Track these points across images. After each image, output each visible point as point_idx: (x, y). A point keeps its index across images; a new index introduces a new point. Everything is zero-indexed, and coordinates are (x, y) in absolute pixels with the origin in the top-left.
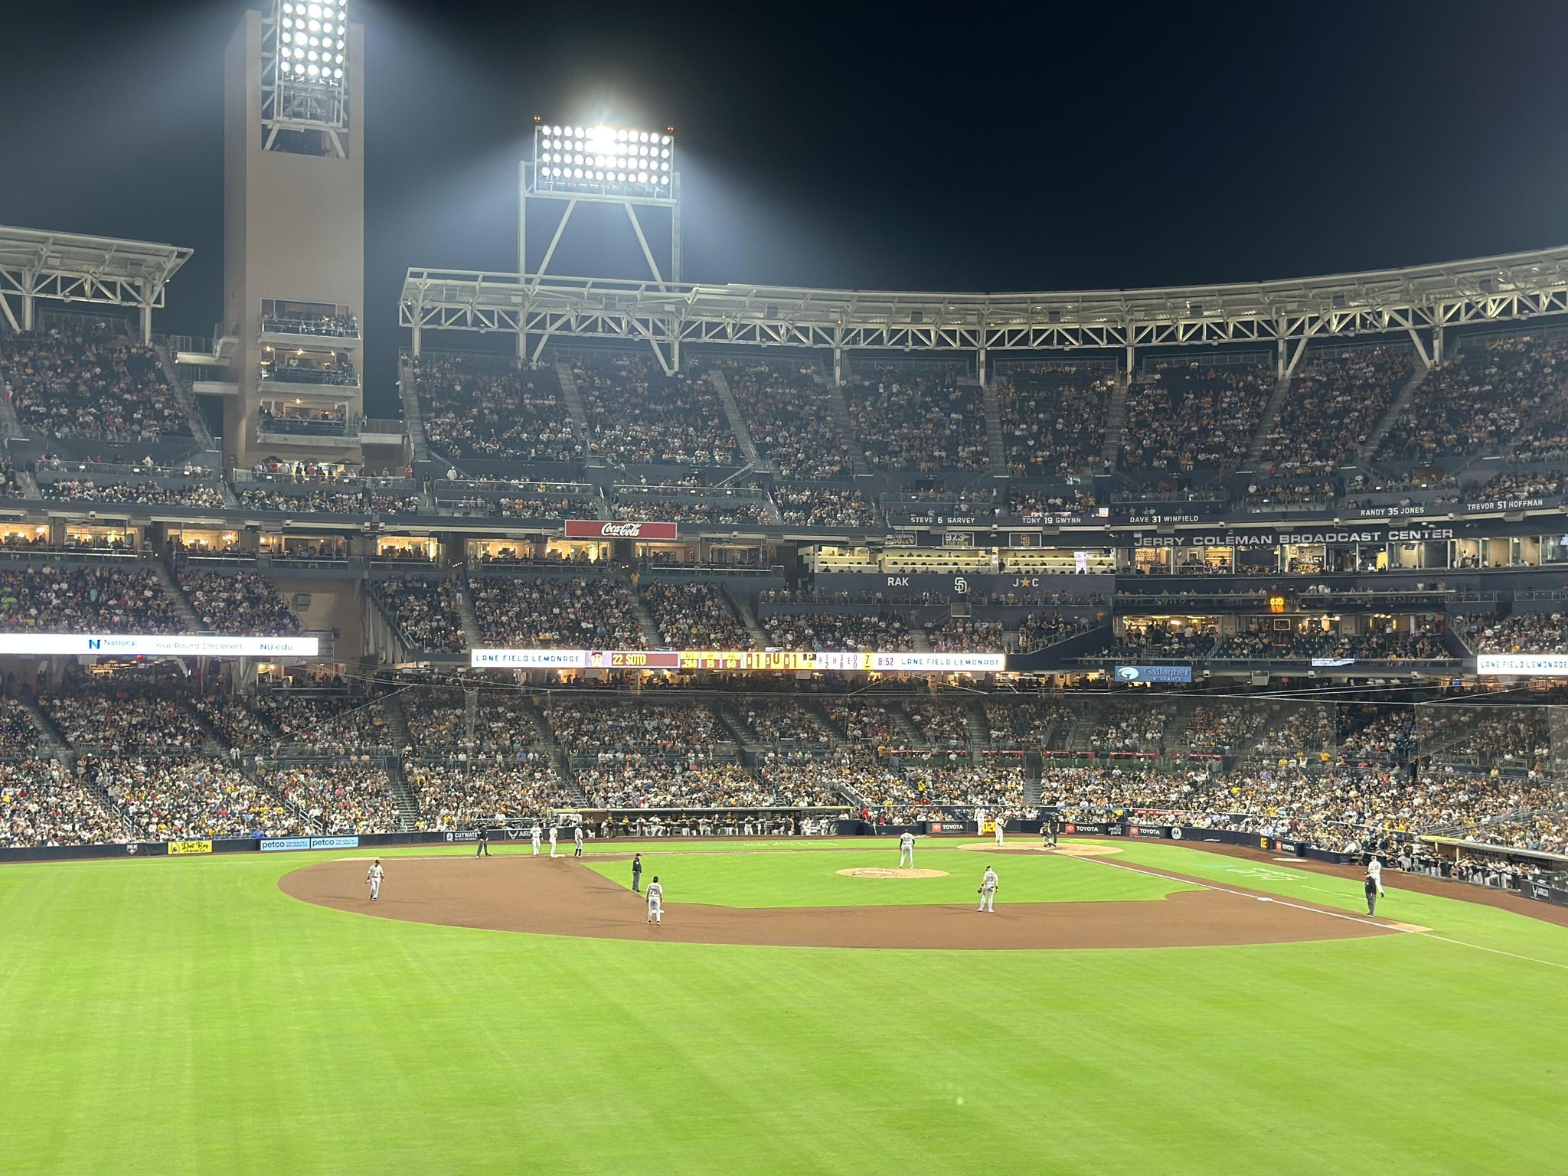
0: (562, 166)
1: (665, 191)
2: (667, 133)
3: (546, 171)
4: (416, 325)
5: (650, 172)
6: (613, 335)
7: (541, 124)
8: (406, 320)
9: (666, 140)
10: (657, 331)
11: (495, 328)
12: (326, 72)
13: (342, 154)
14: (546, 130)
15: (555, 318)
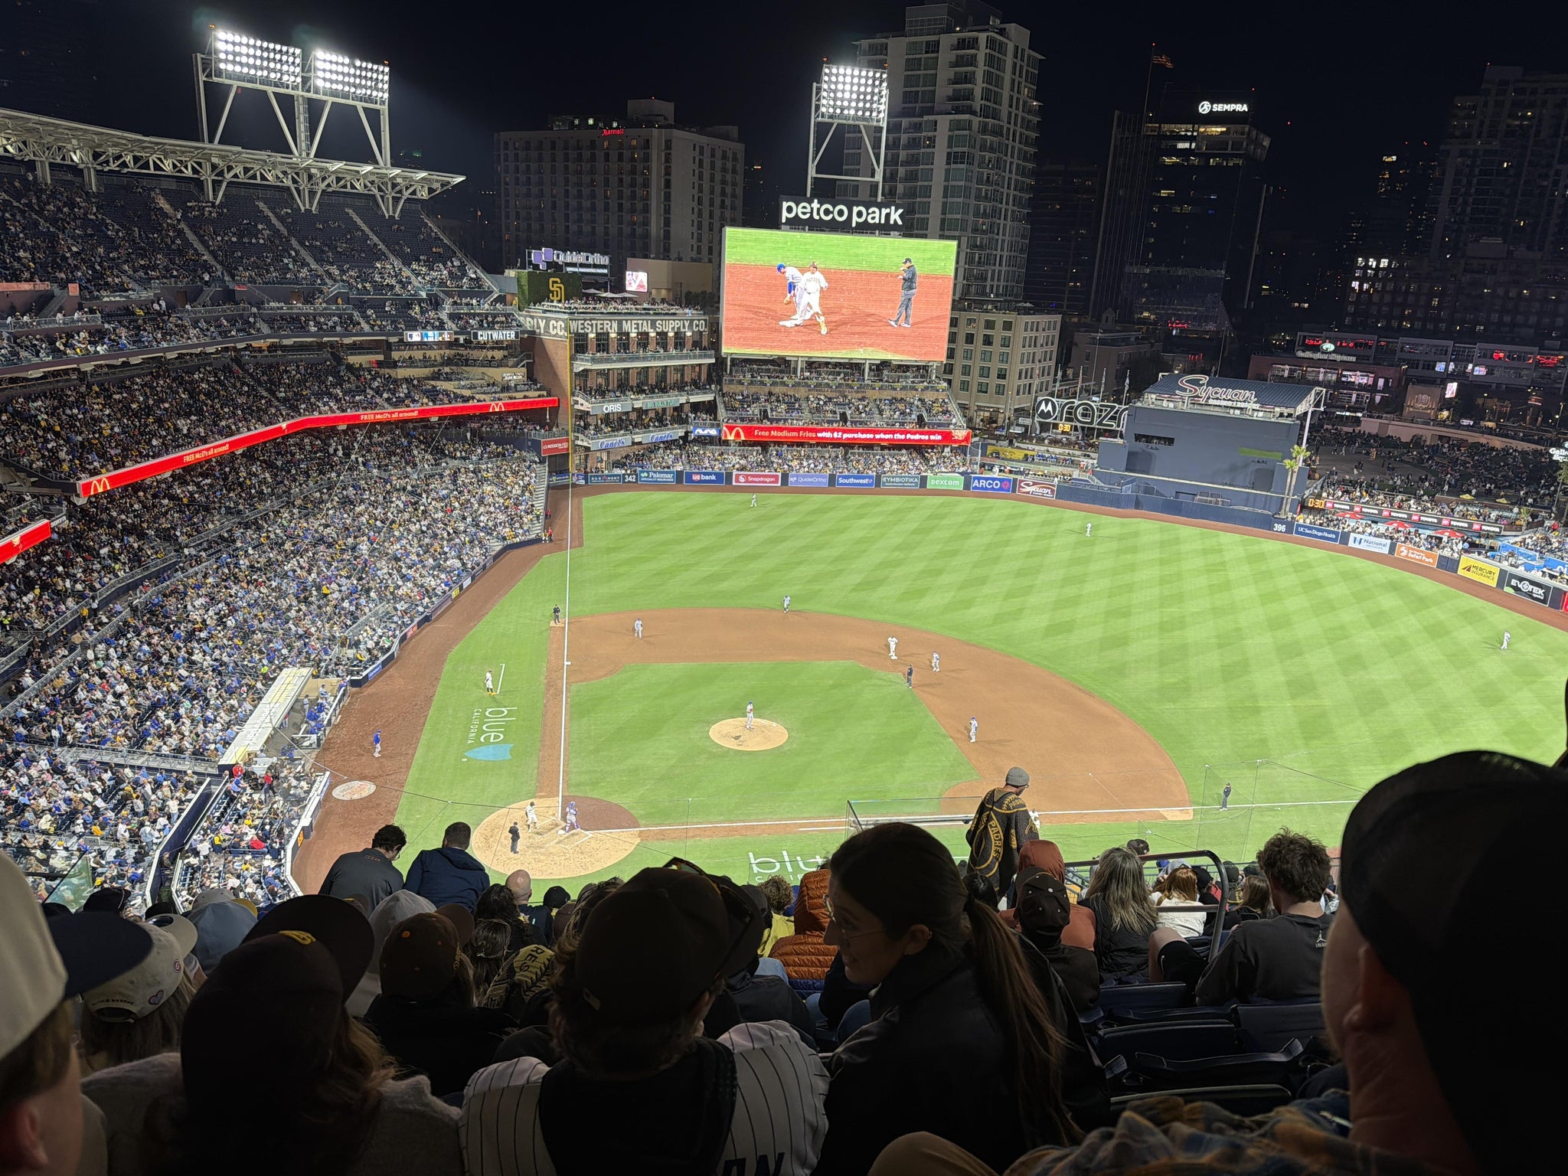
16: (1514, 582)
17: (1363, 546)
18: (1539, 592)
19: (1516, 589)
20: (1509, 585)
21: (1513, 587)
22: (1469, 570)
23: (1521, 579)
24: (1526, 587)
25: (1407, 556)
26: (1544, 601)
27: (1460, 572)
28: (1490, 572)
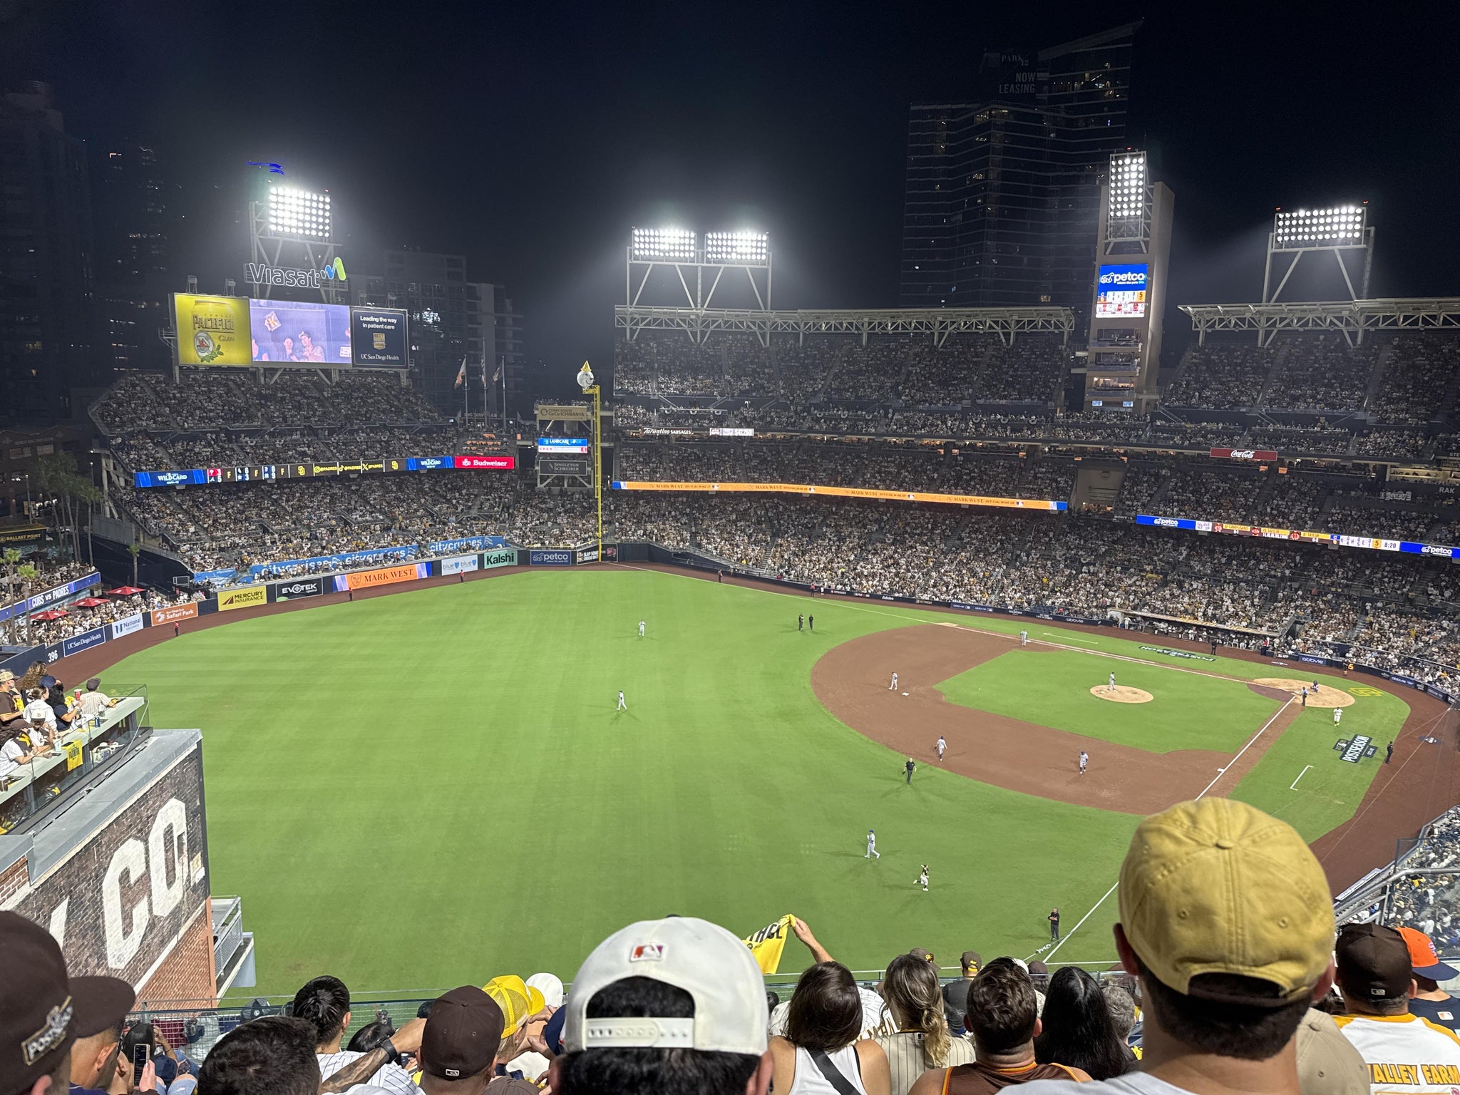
0: (1297, 234)
1: (1358, 241)
2: (1363, 205)
3: (1280, 239)
4: (1202, 329)
5: (1346, 231)
6: (1318, 328)
7: (1281, 212)
8: (1196, 326)
9: (1359, 211)
10: (1348, 324)
11: (1246, 328)
12: (1133, 213)
13: (1145, 251)
14: (1281, 216)
15: (1282, 320)
16: (284, 591)
17: (125, 632)
18: (310, 588)
19: (289, 595)
20: (281, 595)
21: (285, 595)
22: (231, 602)
23: (291, 585)
24: (297, 589)
25: (166, 619)
26: (319, 592)
27: (221, 608)
28: (257, 593)
